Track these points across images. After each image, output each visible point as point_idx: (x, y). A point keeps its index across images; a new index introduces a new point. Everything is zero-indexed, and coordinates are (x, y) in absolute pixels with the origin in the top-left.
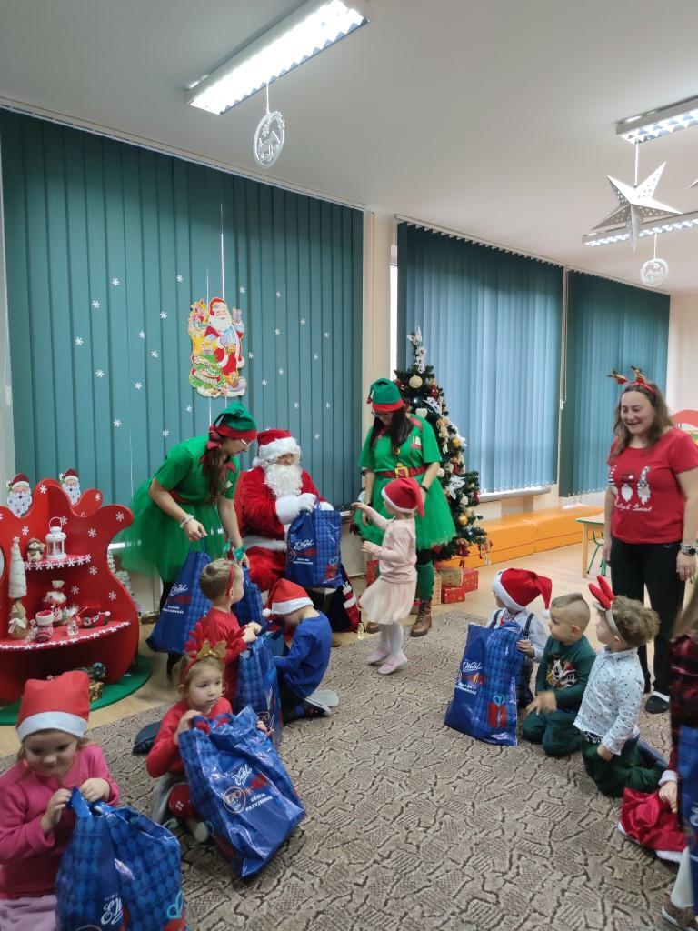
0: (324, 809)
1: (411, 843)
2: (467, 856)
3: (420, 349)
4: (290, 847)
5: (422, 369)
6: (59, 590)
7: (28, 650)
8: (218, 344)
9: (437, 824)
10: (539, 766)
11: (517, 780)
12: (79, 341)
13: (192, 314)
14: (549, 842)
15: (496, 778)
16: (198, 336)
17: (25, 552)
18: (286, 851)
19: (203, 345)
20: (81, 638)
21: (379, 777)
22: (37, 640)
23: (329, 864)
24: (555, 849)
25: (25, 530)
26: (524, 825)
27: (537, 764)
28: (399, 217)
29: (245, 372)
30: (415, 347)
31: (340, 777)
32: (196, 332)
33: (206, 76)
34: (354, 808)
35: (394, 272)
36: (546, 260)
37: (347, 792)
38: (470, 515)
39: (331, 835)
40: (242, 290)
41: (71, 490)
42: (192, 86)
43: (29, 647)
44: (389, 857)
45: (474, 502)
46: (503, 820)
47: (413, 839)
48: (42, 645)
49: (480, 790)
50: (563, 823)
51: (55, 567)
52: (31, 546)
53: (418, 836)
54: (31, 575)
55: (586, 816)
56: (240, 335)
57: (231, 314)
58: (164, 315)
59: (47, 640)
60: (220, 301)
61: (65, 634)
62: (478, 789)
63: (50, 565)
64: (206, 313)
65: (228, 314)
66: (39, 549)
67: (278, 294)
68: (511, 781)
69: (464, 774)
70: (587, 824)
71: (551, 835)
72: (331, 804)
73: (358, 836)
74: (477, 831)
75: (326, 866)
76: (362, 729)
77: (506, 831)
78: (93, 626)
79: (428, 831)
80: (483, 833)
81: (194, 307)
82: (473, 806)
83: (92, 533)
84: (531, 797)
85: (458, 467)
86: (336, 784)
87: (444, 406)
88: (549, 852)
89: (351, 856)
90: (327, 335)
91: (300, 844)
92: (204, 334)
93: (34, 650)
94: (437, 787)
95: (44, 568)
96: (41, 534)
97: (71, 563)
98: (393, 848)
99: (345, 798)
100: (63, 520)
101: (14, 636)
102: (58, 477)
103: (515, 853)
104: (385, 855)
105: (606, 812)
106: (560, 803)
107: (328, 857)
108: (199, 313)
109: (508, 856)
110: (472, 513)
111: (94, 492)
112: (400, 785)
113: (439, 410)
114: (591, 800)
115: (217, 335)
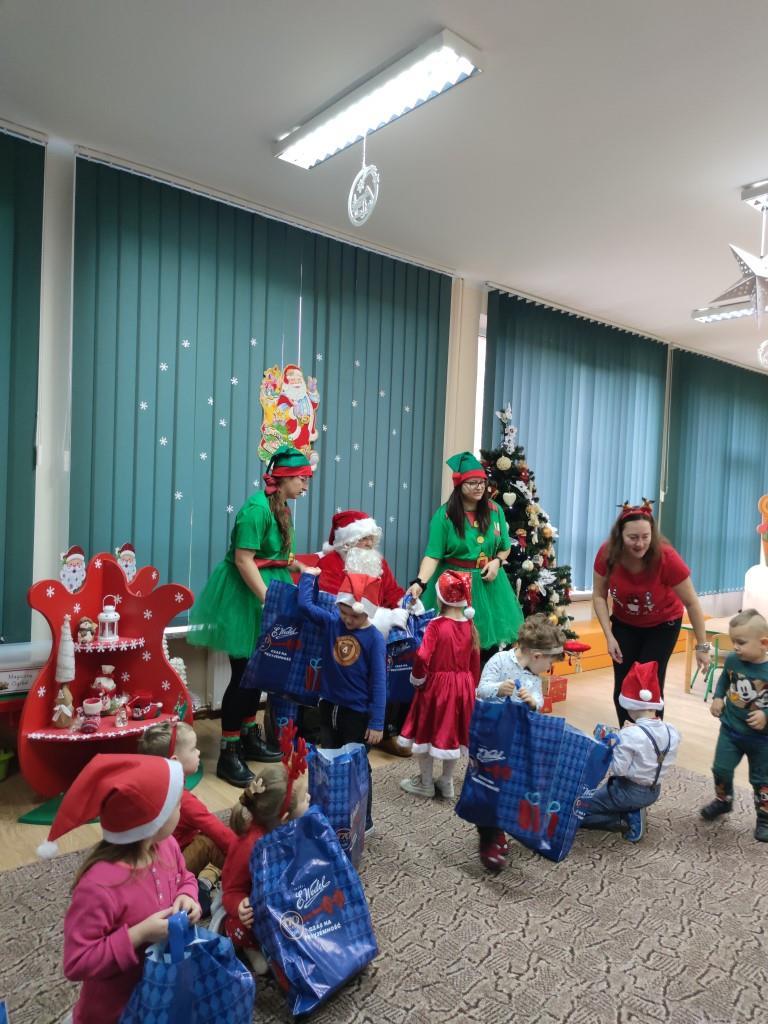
0: (400, 944)
1: (501, 991)
2: (567, 1011)
3: (510, 427)
4: (362, 986)
5: (511, 450)
6: (108, 676)
7: (73, 742)
8: (290, 414)
9: (531, 971)
10: (647, 909)
11: (622, 925)
12: (143, 406)
13: (264, 381)
14: (664, 1001)
15: (597, 921)
16: (270, 405)
17: (76, 630)
18: (357, 990)
19: (275, 414)
20: (131, 730)
21: (462, 911)
22: (83, 731)
23: (407, 1010)
24: (671, 1009)
25: (77, 608)
26: (633, 979)
27: (644, 907)
28: (491, 284)
29: (318, 446)
30: (504, 426)
31: (417, 908)
32: (268, 401)
33: (296, 129)
34: (434, 946)
35: (482, 343)
36: (650, 336)
37: (425, 926)
38: (561, 615)
39: (408, 975)
40: (319, 357)
41: (126, 566)
42: (282, 138)
43: (74, 737)
44: (476, 1006)
45: (566, 601)
46: (608, 971)
47: (505, 987)
48: (88, 736)
49: (580, 933)
50: (679, 978)
51: (107, 650)
52: (82, 626)
53: (509, 983)
54: (80, 657)
55: (706, 972)
56: (314, 405)
57: (306, 381)
58: (234, 381)
59: (94, 731)
60: (295, 368)
61: (113, 725)
62: (577, 932)
63: (101, 648)
64: (280, 380)
65: (304, 383)
66: (90, 629)
67: (357, 363)
68: (616, 925)
69: (560, 915)
70: (708, 983)
71: (665, 993)
72: (408, 938)
73: (440, 979)
74: (578, 981)
75: (404, 1012)
76: (440, 852)
77: (612, 984)
78: (144, 718)
79: (521, 978)
80: (585, 985)
81: (267, 373)
82: (572, 951)
83: (148, 614)
84: (639, 945)
85: (549, 560)
86: (412, 916)
87: (534, 491)
88: (664, 1012)
89: (433, 1001)
90: (407, 409)
91: (374, 983)
92: (276, 403)
93: (80, 742)
94: (529, 927)
95: (95, 651)
96: (93, 612)
97: (124, 646)
98: (481, 995)
99: (423, 933)
100: (117, 599)
101: (59, 724)
102: (113, 551)
103: (624, 1011)
104: (472, 1004)
105: (729, 969)
106: (674, 955)
107: (406, 1001)
108: (272, 380)
109: (616, 1015)
110: (563, 613)
111: (150, 570)
112: (486, 921)
113: (529, 496)
114: (711, 954)
115: (290, 405)
